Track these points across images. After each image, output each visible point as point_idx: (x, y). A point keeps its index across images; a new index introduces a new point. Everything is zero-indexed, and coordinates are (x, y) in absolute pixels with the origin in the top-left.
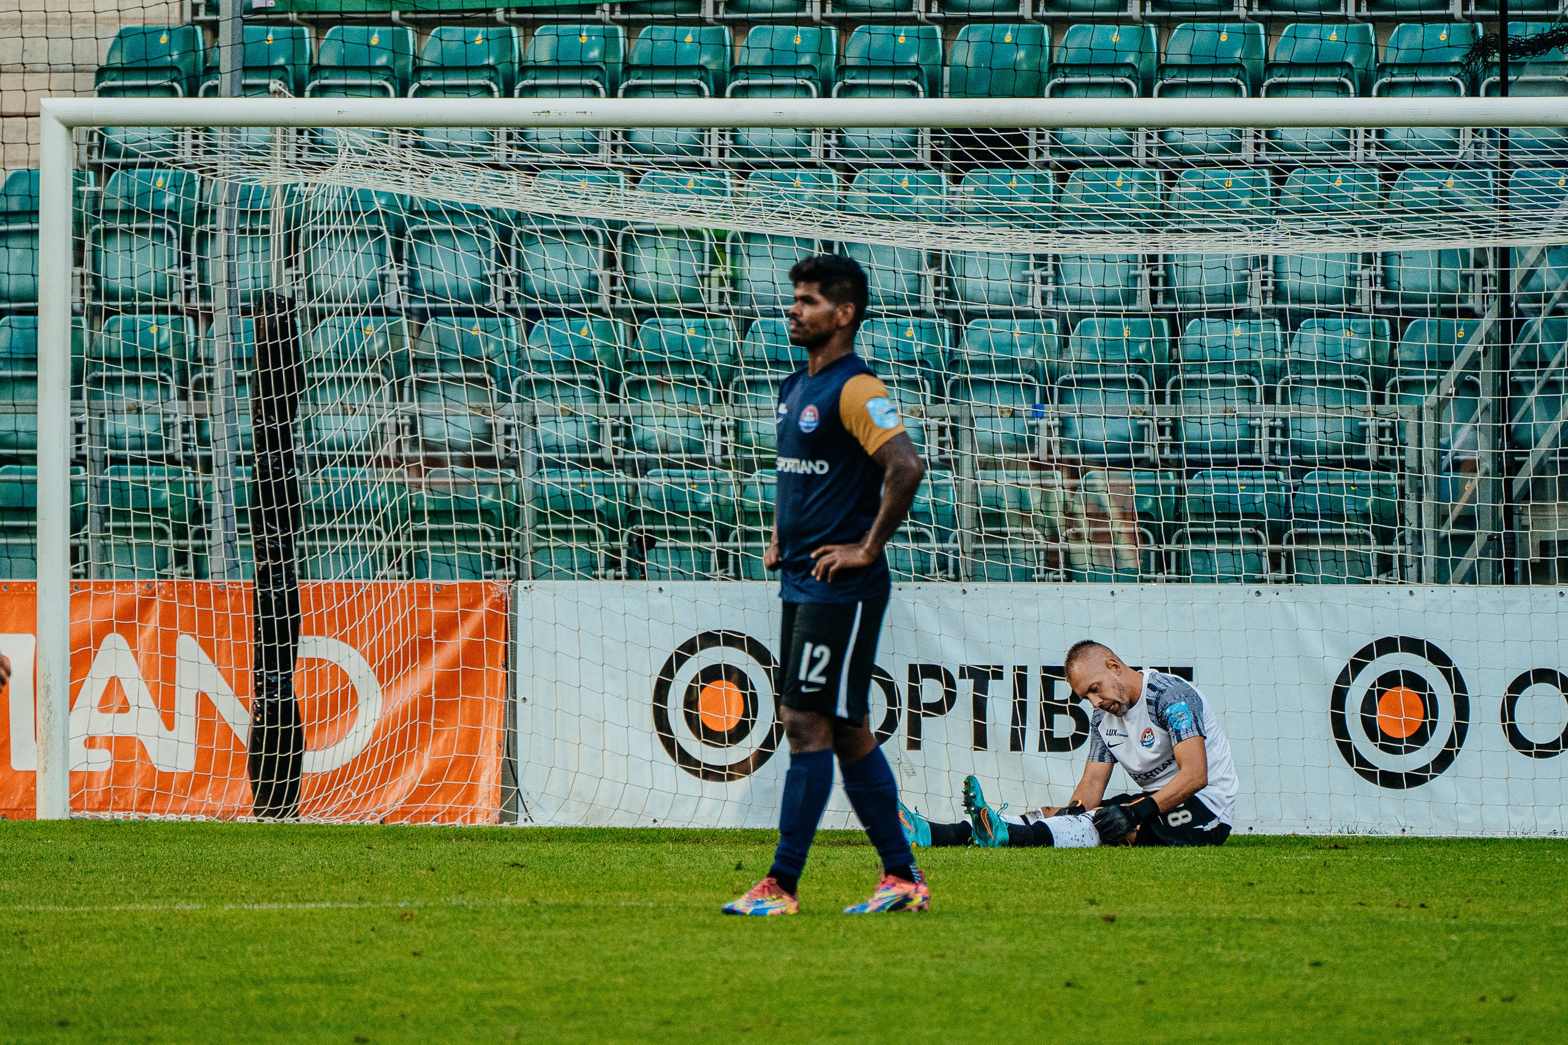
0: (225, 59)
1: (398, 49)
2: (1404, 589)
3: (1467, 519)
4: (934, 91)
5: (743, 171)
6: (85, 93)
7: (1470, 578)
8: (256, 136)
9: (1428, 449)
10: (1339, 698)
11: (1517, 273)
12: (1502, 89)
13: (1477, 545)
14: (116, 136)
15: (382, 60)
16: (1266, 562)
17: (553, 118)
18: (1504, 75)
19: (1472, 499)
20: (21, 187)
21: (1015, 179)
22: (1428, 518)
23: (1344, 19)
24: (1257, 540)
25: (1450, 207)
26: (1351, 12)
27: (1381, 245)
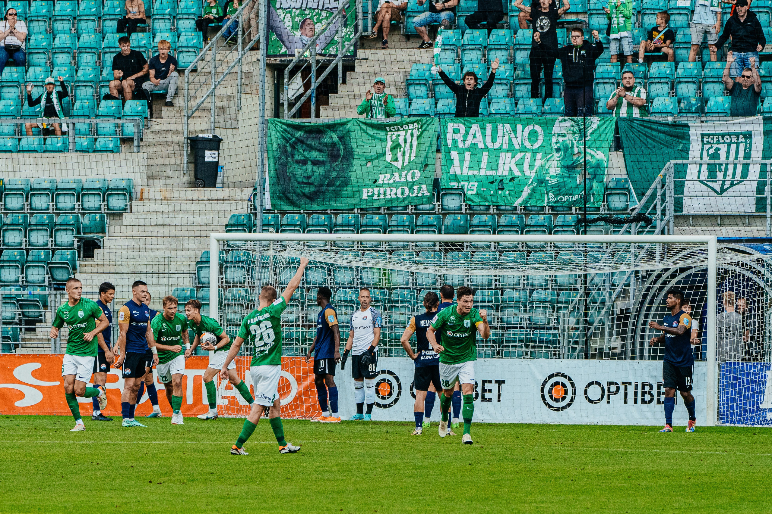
0: (258, 222)
1: (303, 221)
2: (560, 360)
3: (576, 342)
4: (440, 233)
5: (391, 252)
6: (222, 232)
7: (578, 357)
8: (266, 243)
9: (566, 325)
10: (542, 390)
11: (589, 280)
12: (585, 232)
13: (578, 350)
14: (230, 243)
15: (299, 223)
16: (525, 354)
17: (341, 239)
18: (585, 228)
19: (577, 338)
20: (206, 255)
21: (460, 254)
22: (566, 342)
23: (545, 214)
24: (521, 347)
25: (571, 262)
26: (547, 212)
27: (554, 273)
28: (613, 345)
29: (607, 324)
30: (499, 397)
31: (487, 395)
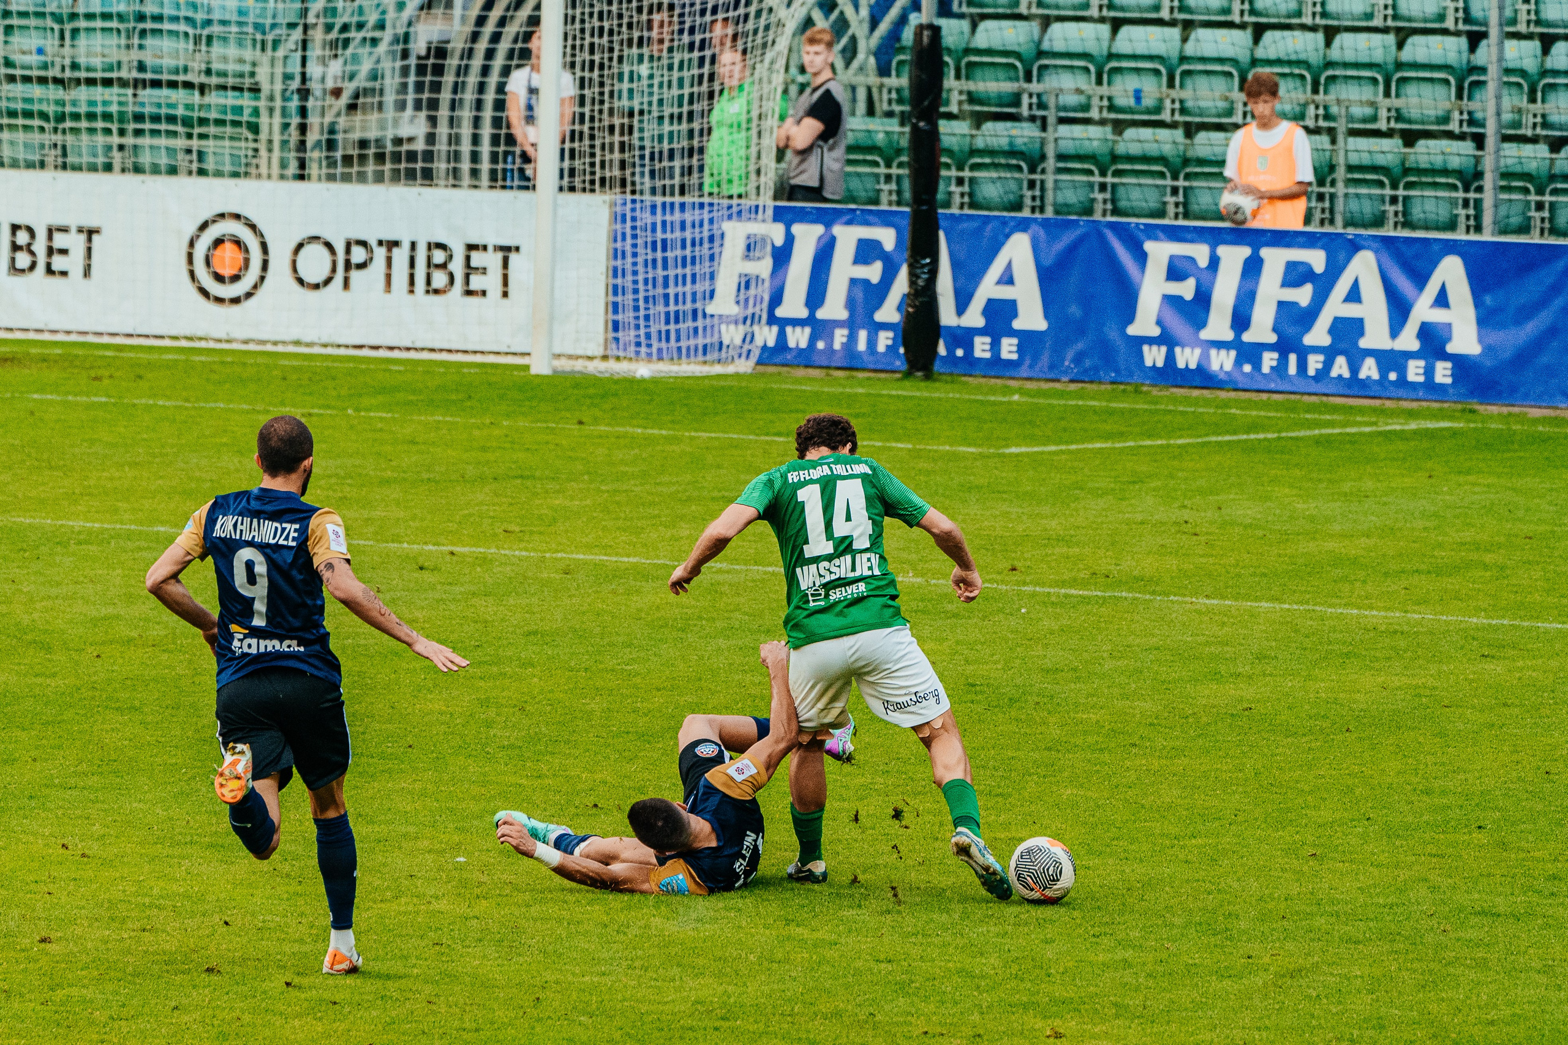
28: (404, 132)
29: (391, 83)
30: (87, 272)
31: (58, 263)
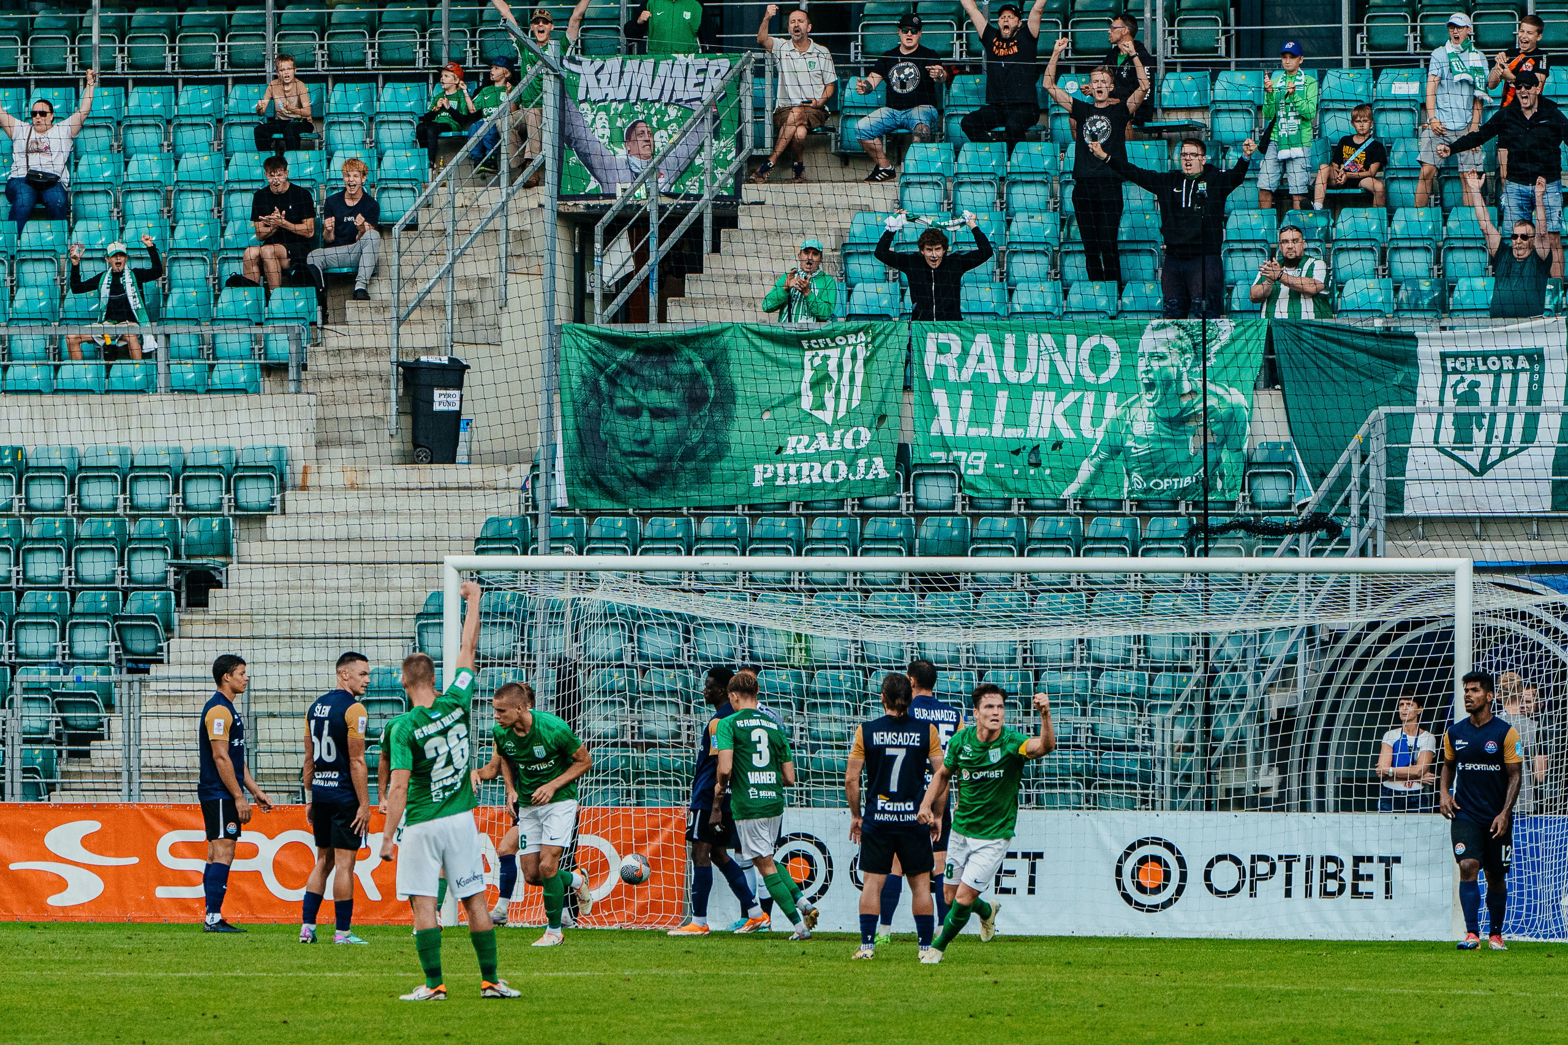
0: (541, 533)
1: (633, 530)
2: (1154, 813)
3: (1187, 778)
4: (911, 553)
5: (810, 593)
6: (468, 552)
7: (1187, 808)
8: (556, 575)
9: (1168, 743)
10: (1119, 871)
11: (1213, 650)
12: (1205, 552)
13: (1191, 792)
14: (484, 575)
15: (623, 535)
16: (1083, 800)
17: (710, 566)
18: (1206, 544)
19: (1190, 768)
20: (434, 601)
21: (952, 597)
22: (1167, 778)
23: (1124, 515)
24: (1078, 787)
26: (1128, 511)
28: (1263, 782)
29: (1250, 740)
30: (1031, 886)
